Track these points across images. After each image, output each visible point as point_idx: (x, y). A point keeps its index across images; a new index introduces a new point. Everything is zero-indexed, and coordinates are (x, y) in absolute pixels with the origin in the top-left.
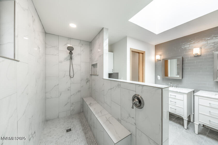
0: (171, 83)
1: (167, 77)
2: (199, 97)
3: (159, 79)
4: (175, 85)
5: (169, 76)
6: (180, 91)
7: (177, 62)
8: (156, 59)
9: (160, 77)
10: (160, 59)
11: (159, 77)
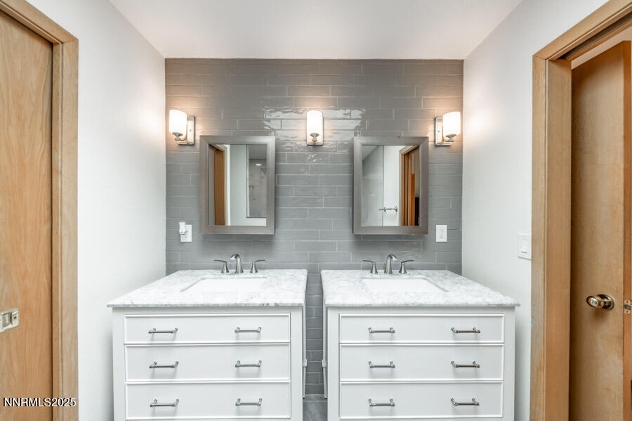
0: (237, 256)
1: (220, 230)
2: (343, 313)
3: (189, 238)
4: (251, 261)
5: (229, 223)
6: (278, 302)
7: (250, 171)
8: (171, 131)
9: (191, 226)
10: (190, 139)
11: (186, 231)
